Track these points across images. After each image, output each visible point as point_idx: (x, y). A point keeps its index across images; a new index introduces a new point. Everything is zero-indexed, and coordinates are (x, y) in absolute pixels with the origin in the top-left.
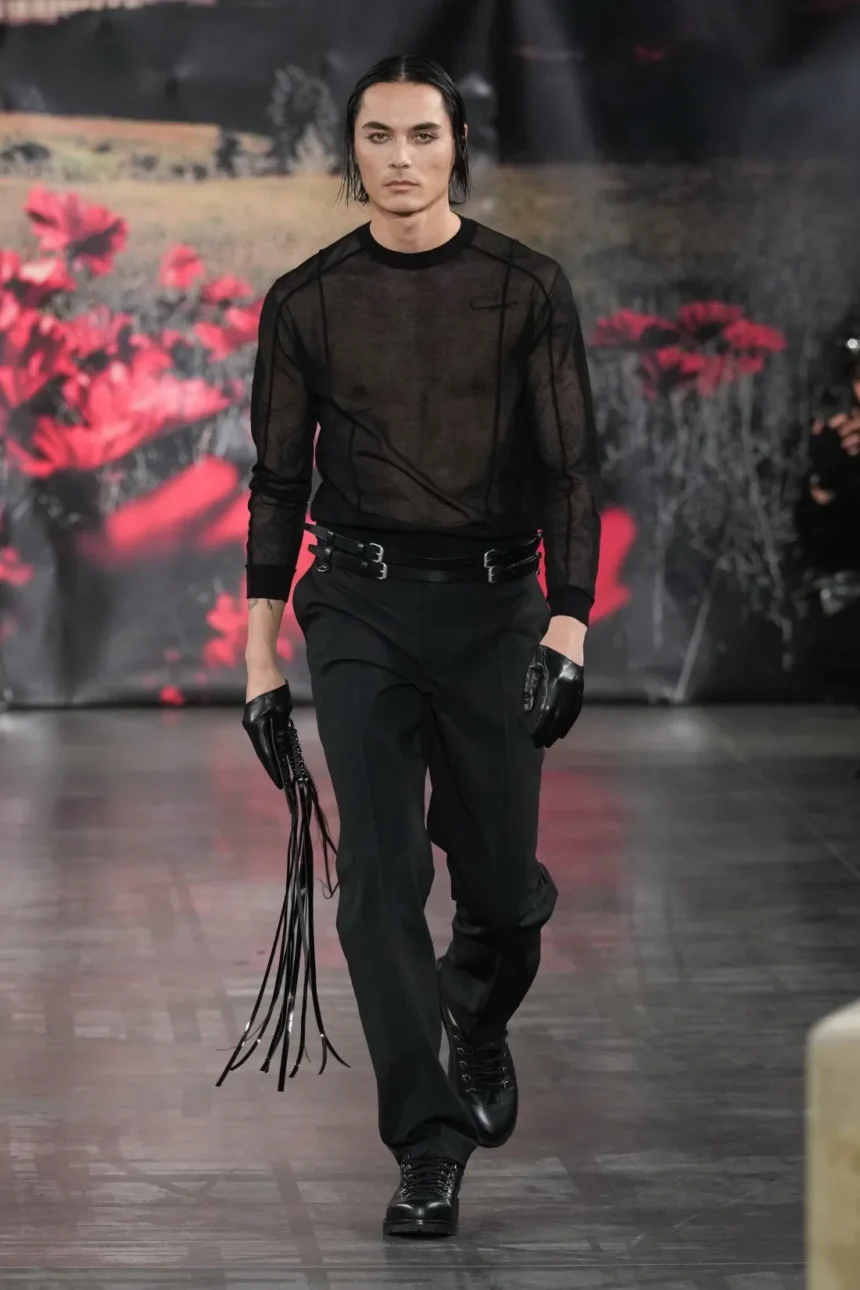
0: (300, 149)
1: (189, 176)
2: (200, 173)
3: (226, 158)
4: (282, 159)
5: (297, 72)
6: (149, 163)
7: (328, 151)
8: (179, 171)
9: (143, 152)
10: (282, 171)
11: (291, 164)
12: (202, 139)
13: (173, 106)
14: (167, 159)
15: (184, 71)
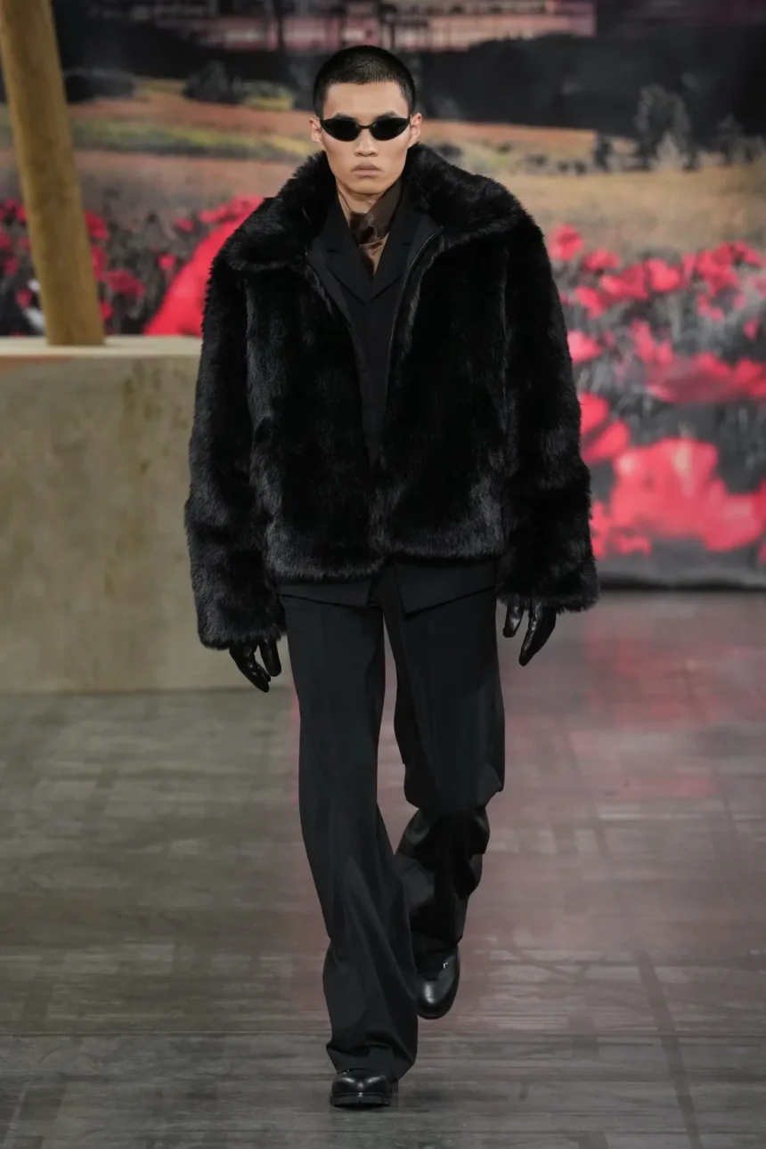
0: (661, 150)
1: (572, 173)
2: (581, 169)
3: (602, 157)
4: (645, 157)
5: (659, 91)
6: (540, 161)
7: (681, 151)
8: (563, 167)
9: (537, 152)
10: (645, 167)
11: (653, 162)
12: (582, 142)
13: (559, 115)
14: (555, 157)
15: (569, 88)
